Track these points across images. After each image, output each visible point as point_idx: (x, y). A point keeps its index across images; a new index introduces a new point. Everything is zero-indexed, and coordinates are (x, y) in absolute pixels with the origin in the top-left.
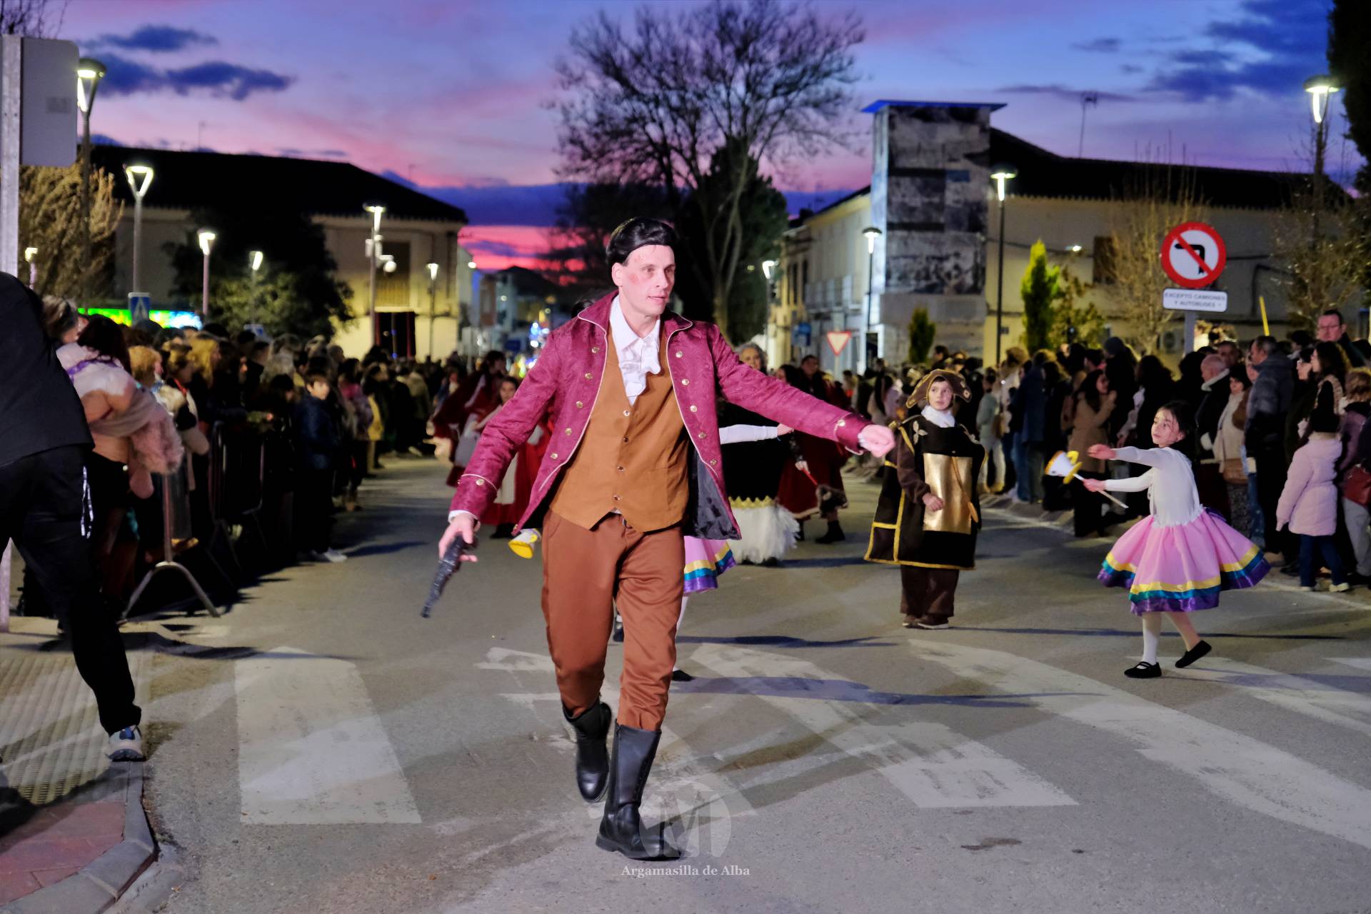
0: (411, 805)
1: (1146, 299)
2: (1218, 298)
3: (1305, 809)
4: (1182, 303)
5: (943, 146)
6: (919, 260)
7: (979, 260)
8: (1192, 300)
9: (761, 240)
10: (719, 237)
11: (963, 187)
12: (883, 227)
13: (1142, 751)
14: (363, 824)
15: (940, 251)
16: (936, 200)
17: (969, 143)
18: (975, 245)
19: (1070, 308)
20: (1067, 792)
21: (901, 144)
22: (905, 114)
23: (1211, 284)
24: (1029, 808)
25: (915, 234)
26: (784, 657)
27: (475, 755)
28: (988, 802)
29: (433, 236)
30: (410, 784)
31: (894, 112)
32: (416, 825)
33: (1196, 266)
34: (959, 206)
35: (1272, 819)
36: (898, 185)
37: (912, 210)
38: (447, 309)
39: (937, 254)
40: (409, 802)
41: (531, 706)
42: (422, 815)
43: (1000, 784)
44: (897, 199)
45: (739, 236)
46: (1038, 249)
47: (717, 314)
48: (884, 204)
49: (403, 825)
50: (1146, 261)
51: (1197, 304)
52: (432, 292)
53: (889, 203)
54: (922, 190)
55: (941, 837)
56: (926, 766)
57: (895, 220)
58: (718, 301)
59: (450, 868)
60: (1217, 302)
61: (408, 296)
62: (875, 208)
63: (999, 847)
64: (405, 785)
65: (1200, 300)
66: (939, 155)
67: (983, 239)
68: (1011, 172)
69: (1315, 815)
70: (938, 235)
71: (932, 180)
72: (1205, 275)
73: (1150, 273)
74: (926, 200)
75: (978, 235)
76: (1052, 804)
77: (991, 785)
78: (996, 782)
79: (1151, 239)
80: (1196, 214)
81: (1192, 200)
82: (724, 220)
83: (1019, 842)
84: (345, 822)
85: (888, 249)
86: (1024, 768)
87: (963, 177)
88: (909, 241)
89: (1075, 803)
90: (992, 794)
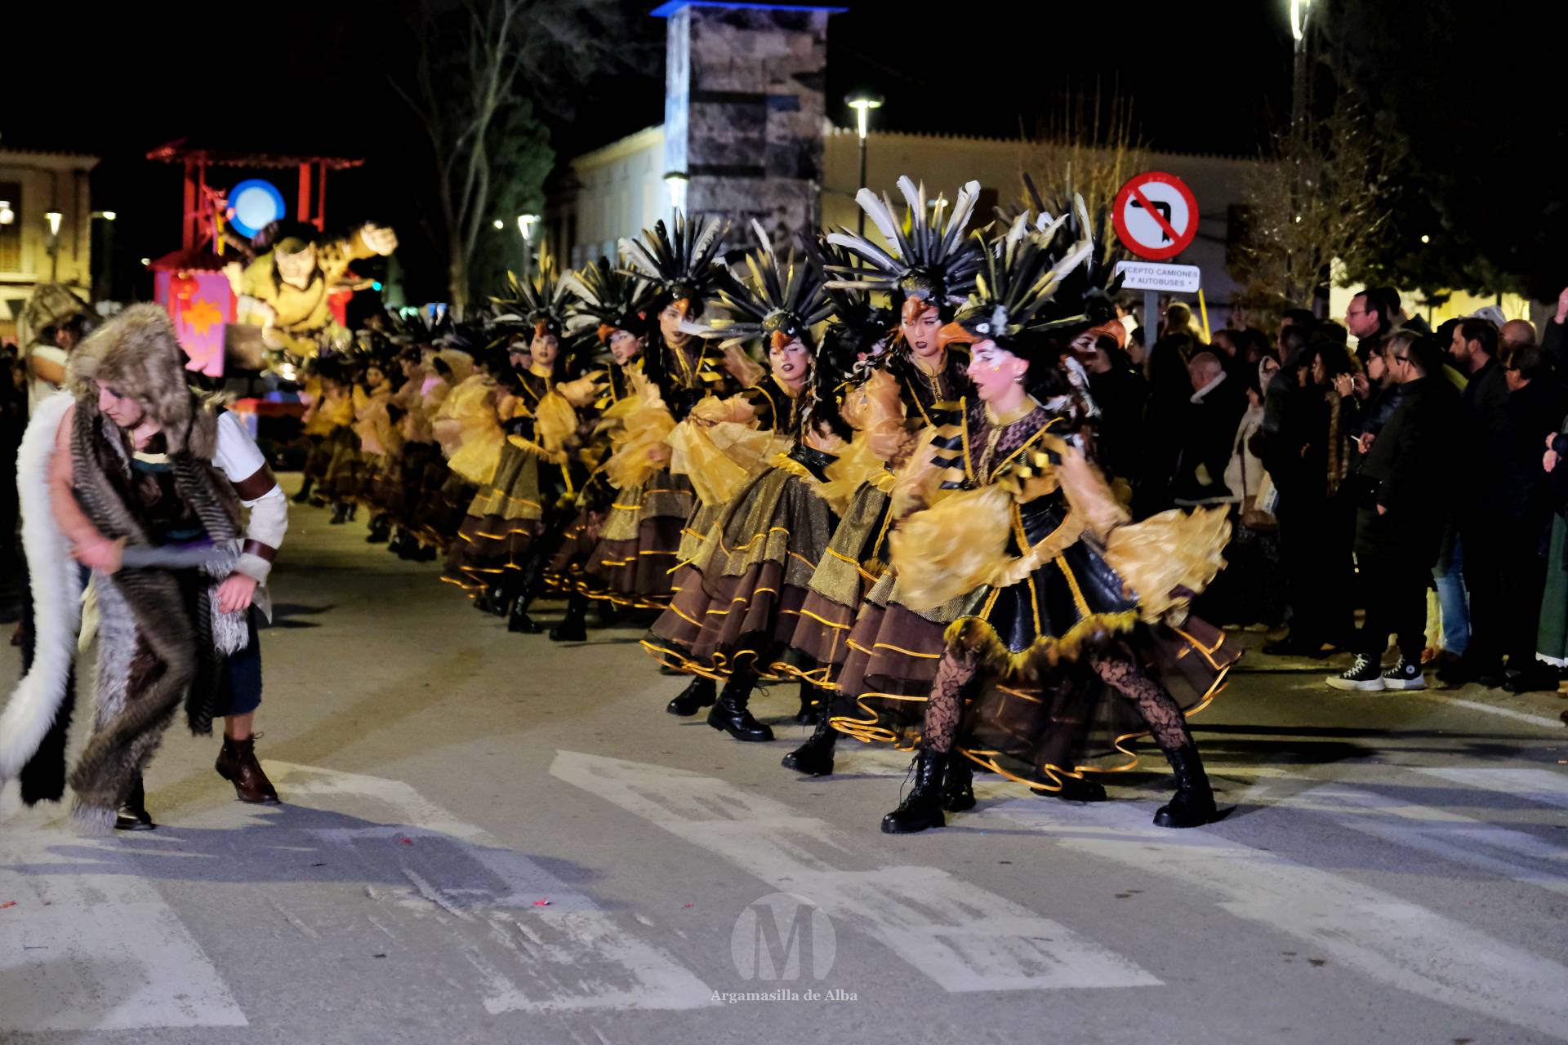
0: (226, 998)
2: (1188, 274)
3: (1475, 987)
4: (1140, 280)
5: (764, 62)
6: (731, 216)
7: (812, 217)
8: (1155, 276)
9: (516, 187)
10: (458, 182)
11: (790, 119)
12: (683, 168)
13: (1227, 906)
14: (164, 1028)
15: (760, 204)
16: (754, 135)
17: (798, 58)
18: (807, 196)
20: (1146, 965)
21: (707, 59)
22: (711, 18)
23: (1179, 255)
24: (1100, 990)
25: (724, 180)
26: (680, 771)
27: (298, 921)
28: (1038, 982)
29: (52, 173)
30: (216, 966)
31: (697, 15)
32: (242, 1028)
33: (1159, 230)
34: (785, 143)
35: (1432, 1003)
36: (703, 114)
37: (722, 148)
38: (74, 276)
39: (757, 208)
40: (223, 994)
41: (352, 847)
42: (247, 1013)
43: (1049, 955)
44: (701, 133)
45: (485, 180)
47: (454, 287)
48: (684, 140)
49: (225, 1029)
51: (1161, 282)
52: (52, 252)
53: (691, 139)
54: (736, 121)
55: (989, 1035)
56: (938, 929)
57: (699, 162)
58: (456, 269)
60: (1186, 279)
61: (18, 256)
62: (670, 144)
64: (211, 969)
65: (1164, 277)
66: (759, 74)
67: (817, 188)
68: (876, 99)
69: (1487, 996)
70: (756, 182)
71: (749, 108)
72: (1167, 244)
74: (741, 135)
75: (811, 183)
76: (1130, 984)
77: (1038, 957)
78: (1042, 952)
80: (1130, 160)
81: (1127, 141)
82: (465, 158)
84: (137, 1027)
85: (689, 201)
86: (1073, 932)
87: (790, 104)
88: (718, 190)
89: (1160, 983)
90: (1043, 970)
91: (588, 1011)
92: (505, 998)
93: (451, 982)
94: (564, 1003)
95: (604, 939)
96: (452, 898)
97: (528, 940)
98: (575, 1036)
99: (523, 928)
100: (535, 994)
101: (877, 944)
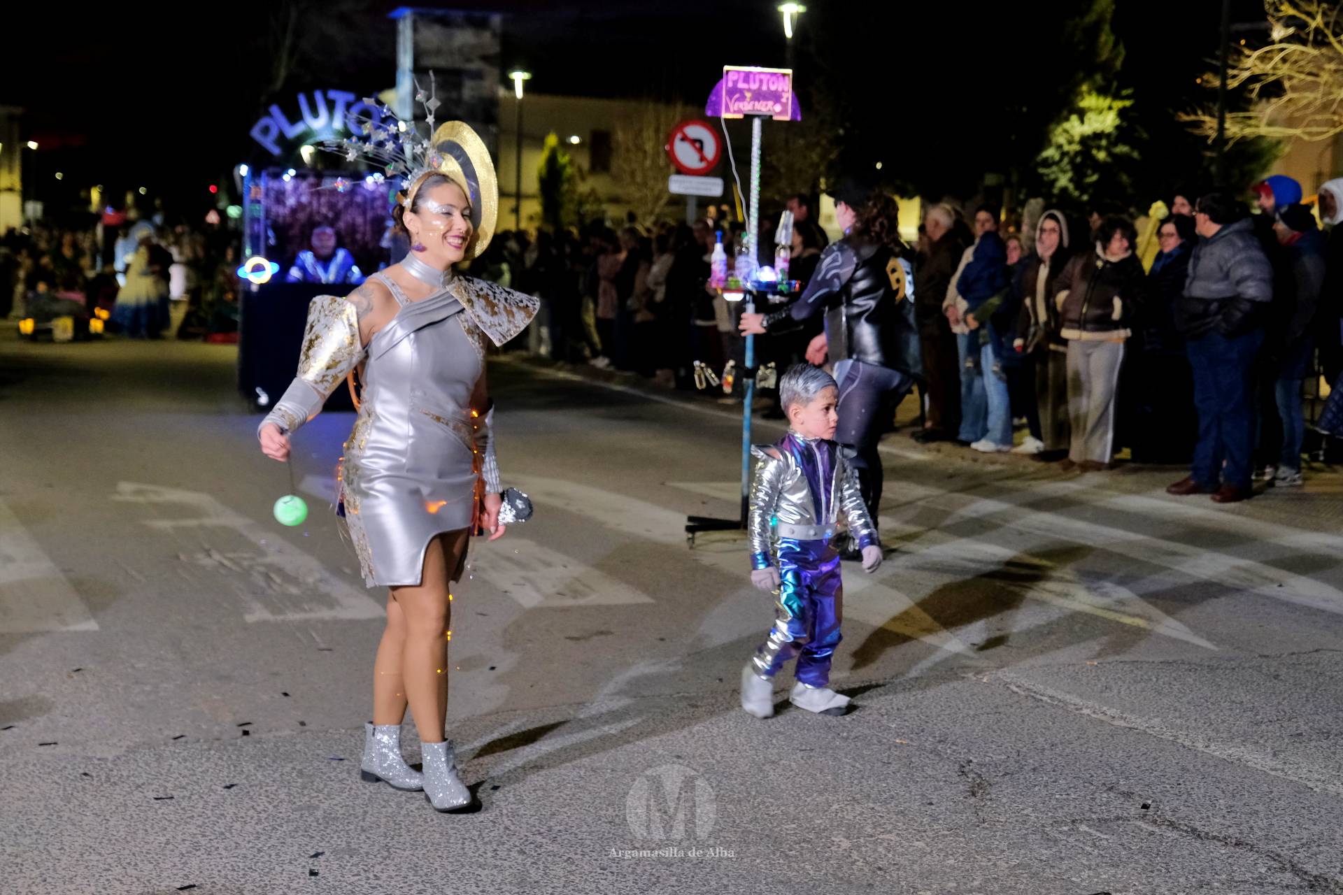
0: (87, 615)
1: (645, 184)
2: (714, 184)
4: (685, 188)
5: (460, 49)
8: (694, 185)
11: (478, 85)
14: (48, 632)
16: (454, 95)
17: (482, 46)
19: (573, 191)
20: (645, 588)
21: (424, 46)
22: (427, 19)
23: (708, 172)
24: (616, 606)
28: (582, 602)
31: (417, 17)
32: (95, 632)
33: (696, 156)
34: (475, 101)
36: (421, 81)
38: (9, 184)
40: (84, 613)
42: (99, 624)
43: (588, 587)
46: (552, 140)
48: (409, 99)
50: (645, 152)
51: (699, 189)
54: (443, 86)
56: (523, 573)
59: (133, 667)
62: (401, 102)
63: (596, 638)
65: (701, 186)
66: (456, 56)
68: (527, 72)
71: (451, 78)
72: (702, 165)
73: (648, 163)
75: (493, 129)
76: (633, 601)
77: (581, 588)
78: (584, 585)
79: (649, 133)
83: (612, 633)
86: (606, 575)
87: (478, 76)
89: (652, 601)
90: (584, 595)
91: (307, 621)
92: (258, 614)
93: (225, 605)
94: (294, 616)
95: (321, 581)
96: (230, 559)
97: (275, 582)
98: (298, 634)
99: (273, 575)
100: (276, 610)
101: (485, 582)
